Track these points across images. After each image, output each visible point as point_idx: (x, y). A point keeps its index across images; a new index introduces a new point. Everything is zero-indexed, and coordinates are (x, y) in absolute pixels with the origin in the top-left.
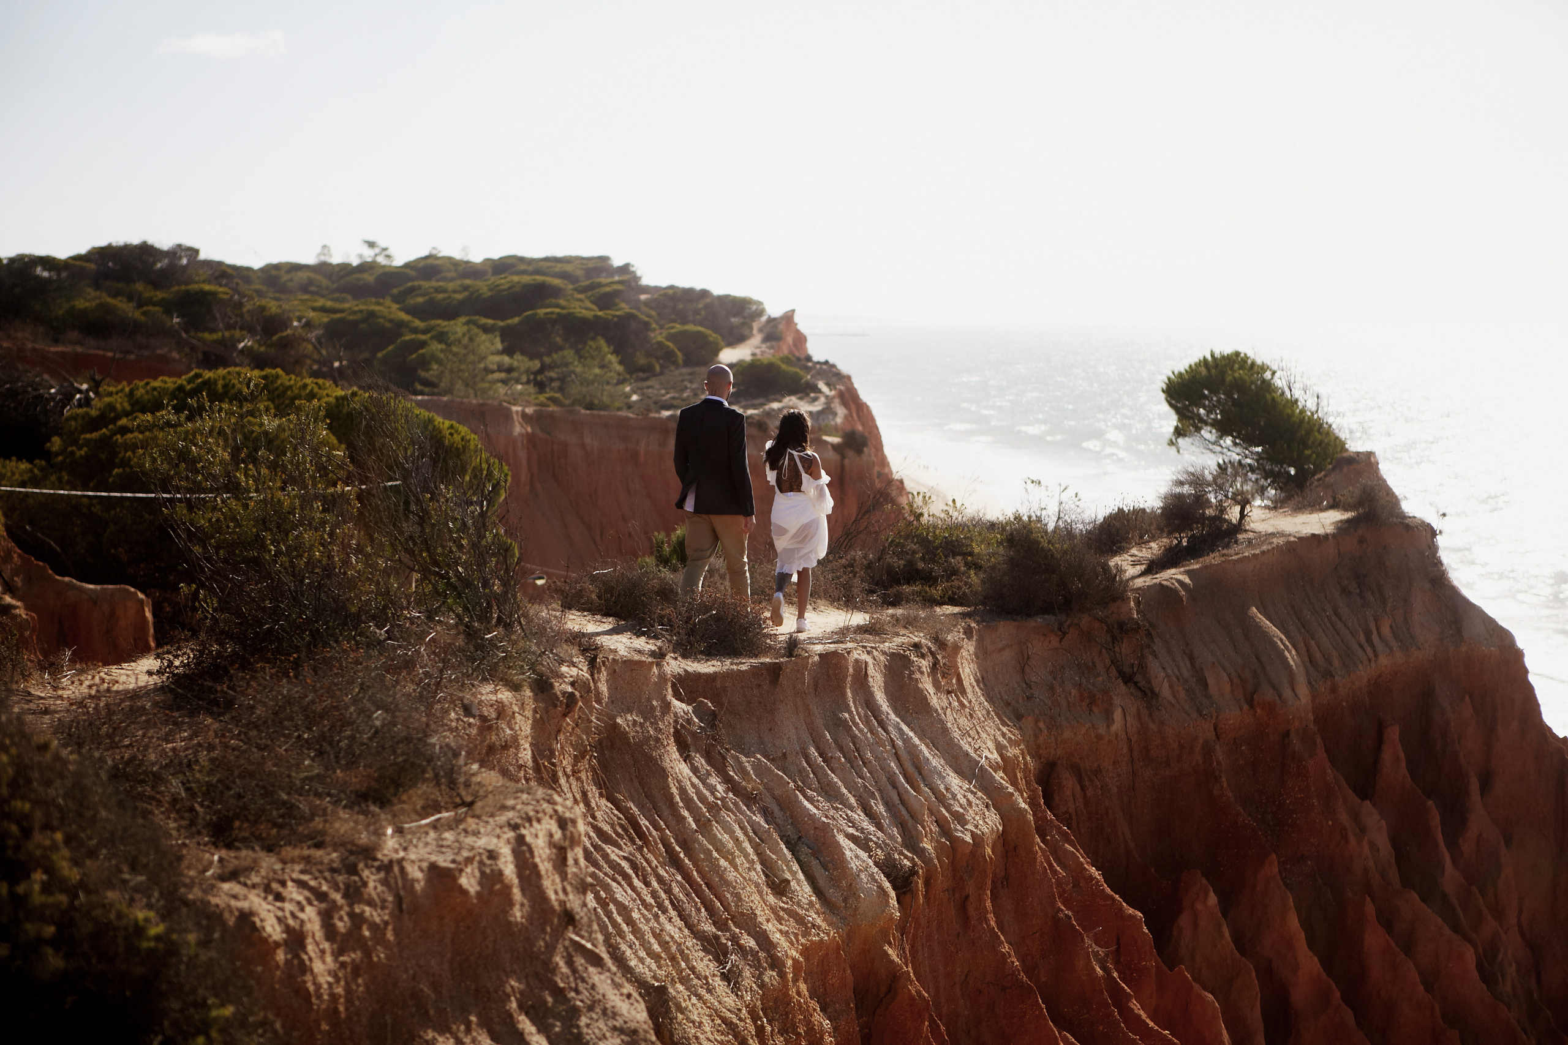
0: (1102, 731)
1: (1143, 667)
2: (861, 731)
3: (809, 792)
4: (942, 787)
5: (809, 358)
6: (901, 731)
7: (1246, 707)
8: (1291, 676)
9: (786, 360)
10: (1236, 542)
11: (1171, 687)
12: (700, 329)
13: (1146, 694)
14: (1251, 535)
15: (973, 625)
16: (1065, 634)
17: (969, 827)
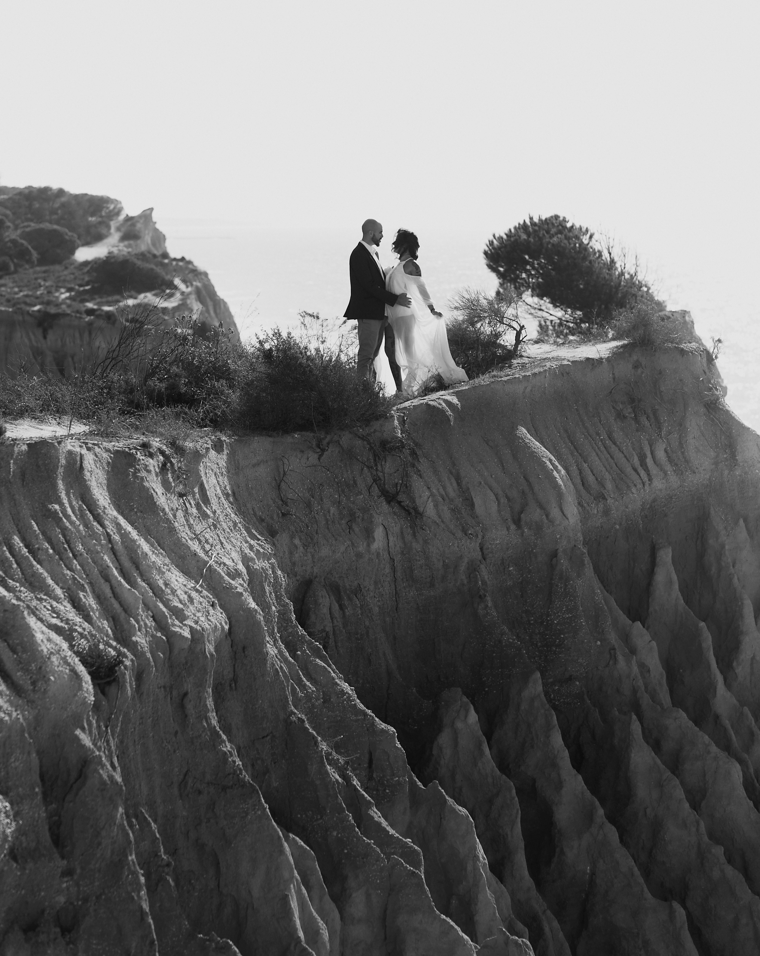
0: (361, 548)
1: (407, 487)
2: (72, 523)
3: (11, 582)
4: (161, 583)
5: (165, 255)
6: (118, 526)
7: (513, 527)
8: (560, 496)
9: (143, 256)
10: (510, 367)
11: (436, 506)
12: (55, 227)
13: (409, 513)
14: (526, 360)
15: (224, 438)
16: (323, 450)
17: (188, 622)
